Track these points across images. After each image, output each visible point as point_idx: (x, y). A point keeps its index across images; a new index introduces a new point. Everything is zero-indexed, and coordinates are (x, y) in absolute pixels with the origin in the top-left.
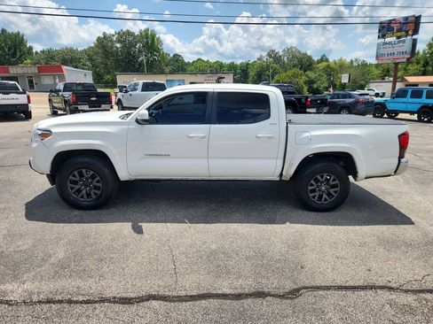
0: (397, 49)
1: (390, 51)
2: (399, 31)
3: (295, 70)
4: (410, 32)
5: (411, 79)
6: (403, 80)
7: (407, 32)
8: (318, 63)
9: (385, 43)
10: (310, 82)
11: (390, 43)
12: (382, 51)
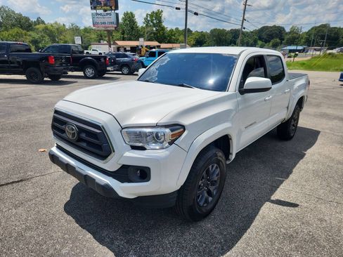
0: (107, 20)
1: (102, 20)
2: (105, 5)
3: (16, 30)
4: (113, 8)
5: (120, 43)
6: (115, 44)
7: (111, 7)
8: (36, 25)
9: (97, 14)
10: (35, 42)
11: (101, 14)
12: (96, 20)
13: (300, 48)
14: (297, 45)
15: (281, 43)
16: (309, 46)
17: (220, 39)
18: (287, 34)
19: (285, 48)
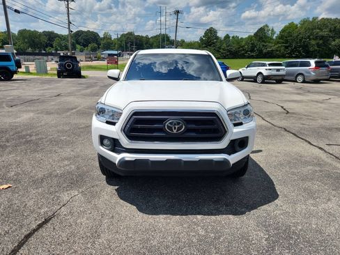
13: (116, 52)
14: (112, 50)
15: (99, 48)
16: (123, 51)
17: (33, 41)
18: (101, 39)
19: (104, 52)
